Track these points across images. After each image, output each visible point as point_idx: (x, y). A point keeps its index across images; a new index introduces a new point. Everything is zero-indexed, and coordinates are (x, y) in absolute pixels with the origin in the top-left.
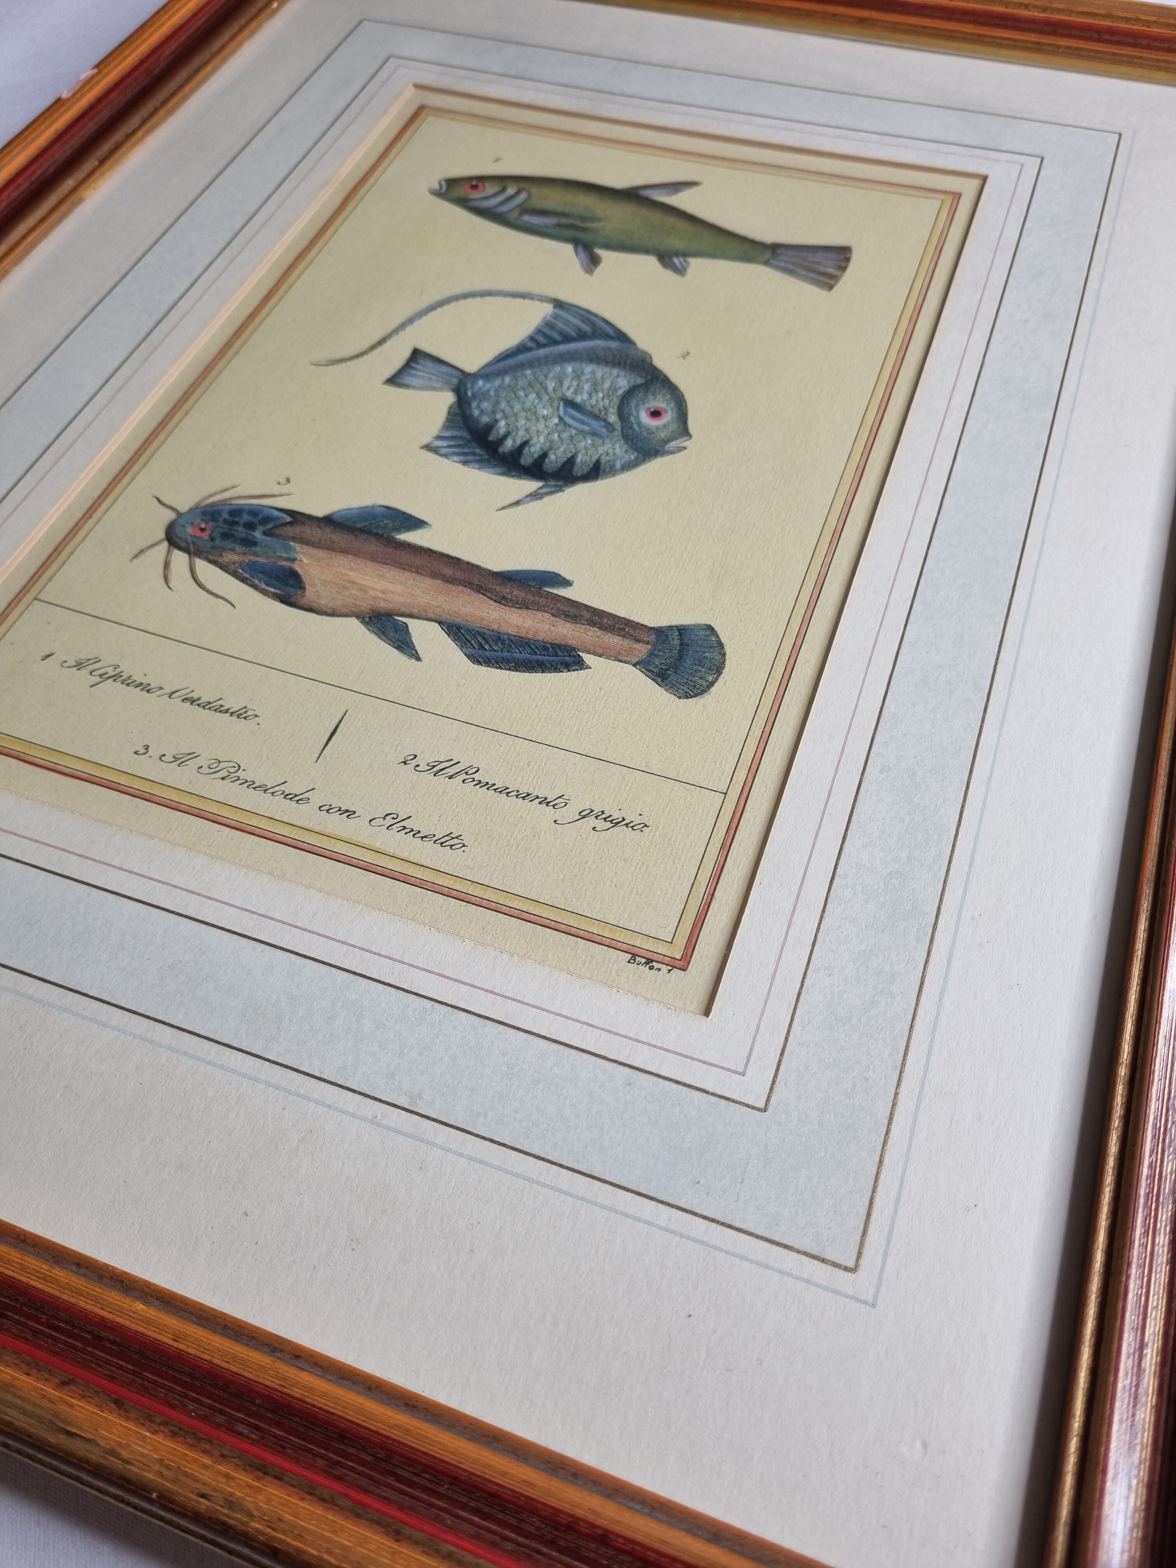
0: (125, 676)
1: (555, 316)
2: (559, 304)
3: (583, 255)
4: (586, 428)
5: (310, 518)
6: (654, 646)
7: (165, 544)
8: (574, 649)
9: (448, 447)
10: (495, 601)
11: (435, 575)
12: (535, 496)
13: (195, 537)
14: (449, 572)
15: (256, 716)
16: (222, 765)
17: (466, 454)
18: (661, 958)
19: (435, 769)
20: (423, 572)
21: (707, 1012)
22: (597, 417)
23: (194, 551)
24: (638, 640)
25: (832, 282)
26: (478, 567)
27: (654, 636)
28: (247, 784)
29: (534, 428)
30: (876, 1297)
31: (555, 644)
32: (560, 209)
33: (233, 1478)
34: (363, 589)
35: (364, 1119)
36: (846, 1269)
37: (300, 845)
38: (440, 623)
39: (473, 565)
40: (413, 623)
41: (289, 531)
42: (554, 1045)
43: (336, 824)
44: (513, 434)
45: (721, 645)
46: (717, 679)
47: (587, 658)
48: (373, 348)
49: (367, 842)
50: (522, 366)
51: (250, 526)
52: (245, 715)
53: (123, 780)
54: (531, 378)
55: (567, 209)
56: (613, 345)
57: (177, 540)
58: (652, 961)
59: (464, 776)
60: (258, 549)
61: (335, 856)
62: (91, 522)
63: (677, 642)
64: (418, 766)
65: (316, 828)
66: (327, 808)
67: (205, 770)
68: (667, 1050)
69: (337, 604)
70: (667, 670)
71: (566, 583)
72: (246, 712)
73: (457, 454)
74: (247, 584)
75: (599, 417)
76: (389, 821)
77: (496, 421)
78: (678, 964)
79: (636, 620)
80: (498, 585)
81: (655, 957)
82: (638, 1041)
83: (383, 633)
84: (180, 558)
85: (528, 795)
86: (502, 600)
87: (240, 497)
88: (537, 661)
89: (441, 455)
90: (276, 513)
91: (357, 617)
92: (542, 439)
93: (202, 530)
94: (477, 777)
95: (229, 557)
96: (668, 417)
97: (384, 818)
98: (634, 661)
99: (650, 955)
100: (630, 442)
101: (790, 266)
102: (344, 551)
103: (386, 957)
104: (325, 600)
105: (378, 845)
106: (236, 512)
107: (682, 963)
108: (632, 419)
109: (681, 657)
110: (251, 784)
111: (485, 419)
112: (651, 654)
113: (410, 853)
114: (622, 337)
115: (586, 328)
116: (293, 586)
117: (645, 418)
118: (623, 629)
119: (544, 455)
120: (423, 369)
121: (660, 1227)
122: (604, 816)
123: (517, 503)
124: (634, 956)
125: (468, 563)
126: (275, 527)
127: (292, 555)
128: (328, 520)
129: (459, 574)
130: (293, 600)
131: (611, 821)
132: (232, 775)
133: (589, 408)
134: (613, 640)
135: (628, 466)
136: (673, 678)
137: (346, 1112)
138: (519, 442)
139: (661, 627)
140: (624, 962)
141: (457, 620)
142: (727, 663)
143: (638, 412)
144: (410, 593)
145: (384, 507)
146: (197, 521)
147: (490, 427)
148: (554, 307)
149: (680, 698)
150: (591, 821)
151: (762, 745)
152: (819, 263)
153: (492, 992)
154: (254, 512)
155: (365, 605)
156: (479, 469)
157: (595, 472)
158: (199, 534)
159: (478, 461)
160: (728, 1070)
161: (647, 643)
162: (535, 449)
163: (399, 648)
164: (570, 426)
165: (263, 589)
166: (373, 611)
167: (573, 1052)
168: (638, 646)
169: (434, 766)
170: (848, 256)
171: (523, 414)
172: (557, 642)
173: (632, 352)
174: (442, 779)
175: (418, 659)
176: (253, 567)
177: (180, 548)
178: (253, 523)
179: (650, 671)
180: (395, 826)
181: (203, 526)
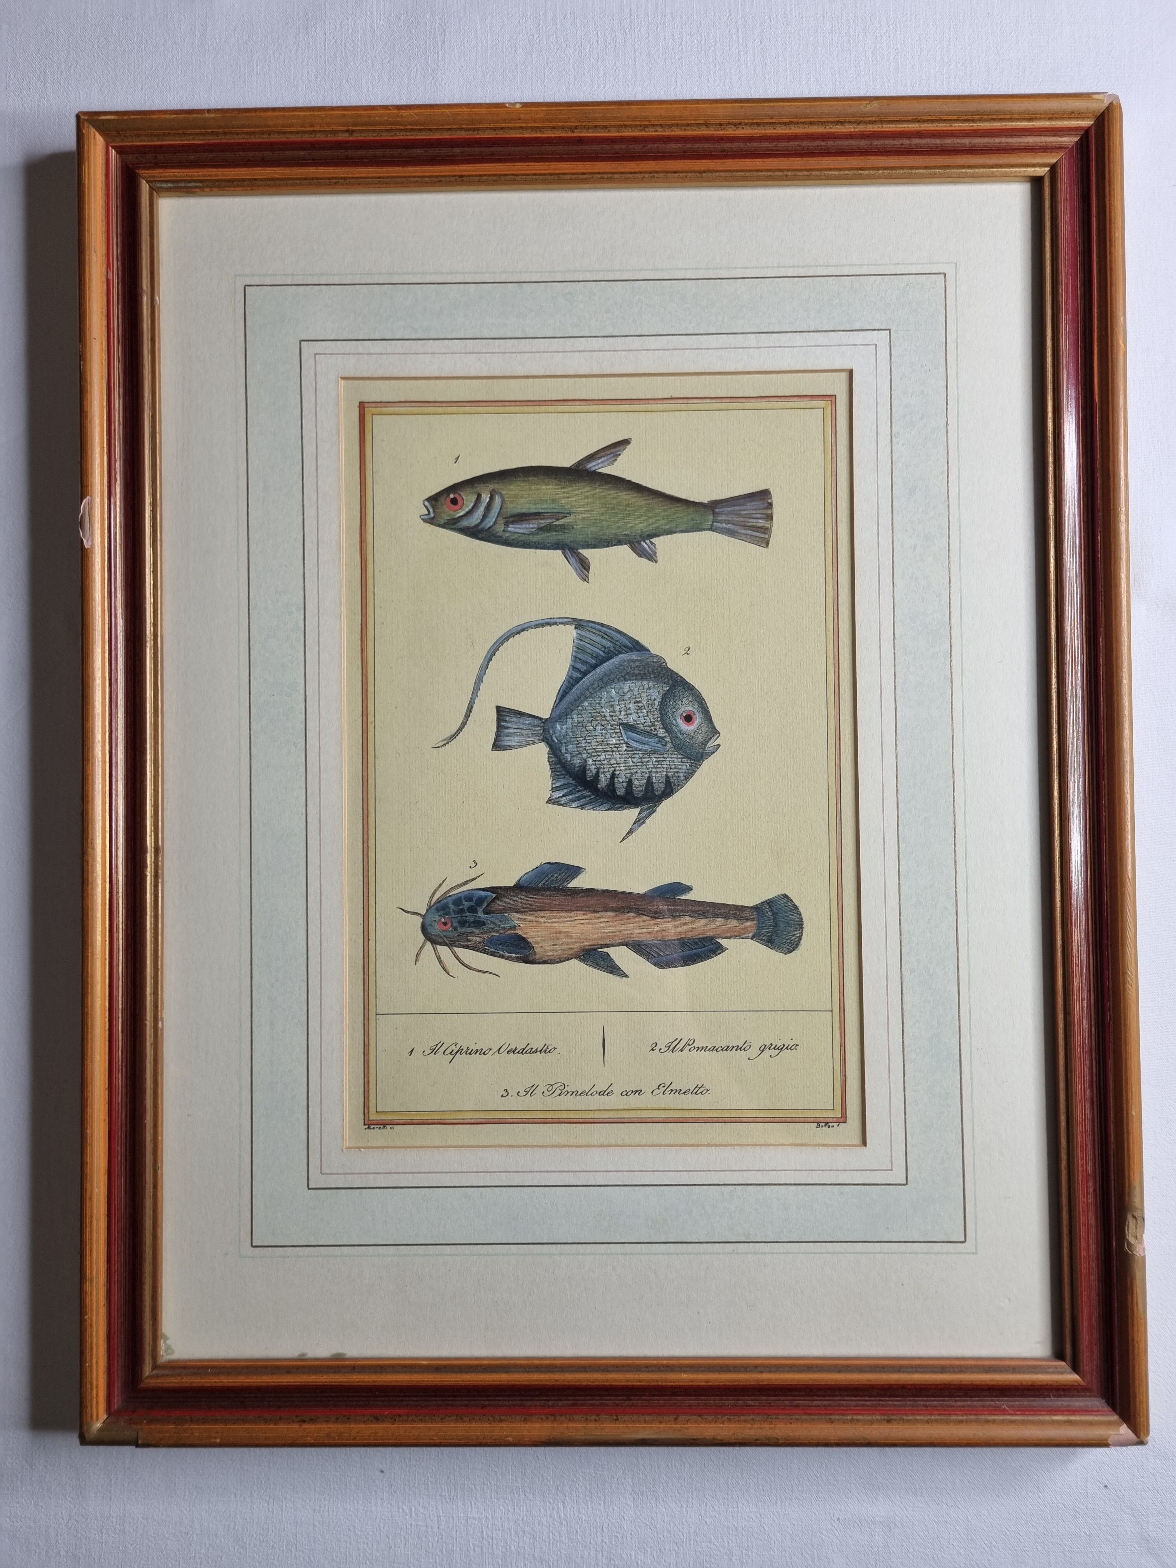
0: (465, 1049)
1: (580, 638)
2: (579, 624)
3: (572, 560)
4: (647, 747)
5: (506, 889)
6: (758, 920)
7: (428, 944)
8: (712, 939)
9: (563, 796)
10: (651, 917)
11: (606, 909)
12: (639, 822)
13: (443, 931)
14: (613, 903)
15: (555, 1048)
16: (555, 1087)
17: (579, 799)
18: (831, 1120)
19: (671, 1048)
20: (598, 909)
21: (864, 1143)
22: (650, 735)
23: (451, 944)
24: (747, 920)
25: (766, 536)
26: (629, 893)
27: (755, 913)
28: (574, 1094)
29: (613, 759)
30: (976, 1250)
31: (700, 938)
32: (533, 509)
33: (763, 1428)
34: (568, 935)
35: (729, 1253)
36: (961, 1242)
37: (623, 1120)
38: (626, 945)
39: (626, 893)
40: (611, 951)
41: (498, 905)
42: (800, 1187)
43: (634, 1101)
44: (601, 769)
45: (796, 907)
46: (802, 933)
47: (723, 942)
48: (467, 716)
49: (656, 1106)
50: (579, 700)
51: (472, 910)
52: (548, 1050)
53: (506, 1116)
54: (590, 709)
55: (539, 508)
56: (634, 656)
57: (433, 937)
58: (828, 1123)
59: (688, 1047)
60: (487, 926)
61: (644, 1120)
62: (372, 943)
63: (770, 913)
64: (661, 1049)
65: (626, 1107)
66: (625, 1093)
67: (547, 1093)
68: (853, 1170)
69: (558, 952)
70: (772, 936)
71: (689, 889)
72: (547, 1048)
73: (573, 801)
74: (496, 956)
75: (651, 733)
76: (662, 1089)
77: (585, 761)
78: (841, 1120)
79: (740, 904)
80: (648, 904)
81: (829, 1120)
82: (838, 1170)
83: (597, 964)
84: (443, 950)
85: (728, 1047)
86: (656, 915)
87: (453, 888)
88: (695, 954)
89: (563, 805)
90: (483, 893)
91: (576, 958)
92: (623, 768)
93: (445, 924)
94: (694, 1045)
95: (474, 940)
96: (698, 719)
97: (658, 1088)
98: (751, 936)
99: (826, 1120)
100: (681, 752)
101: (730, 526)
102: (542, 909)
103: (700, 1171)
104: (550, 953)
105: (663, 1106)
106: (458, 901)
107: (843, 1119)
108: (674, 728)
109: (776, 925)
110: (575, 1093)
111: (577, 761)
112: (759, 928)
113: (682, 1105)
114: (637, 646)
115: (609, 644)
116: (525, 948)
117: (684, 726)
118: (735, 914)
119: (630, 783)
120: (513, 725)
121: (878, 1253)
122: (773, 1047)
123: (630, 832)
124: (818, 1123)
125: (622, 892)
126: (488, 905)
127: (512, 924)
128: (519, 887)
129: (621, 904)
130: (531, 959)
131: (778, 1049)
132: (563, 1091)
133: (642, 727)
134: (733, 924)
135: (689, 775)
136: (777, 940)
137: (719, 1253)
138: (609, 776)
139: (757, 905)
140: (815, 1128)
141: (635, 939)
142: (804, 919)
143: (675, 720)
144: (598, 929)
145: (547, 863)
146: (437, 918)
147: (584, 768)
148: (576, 628)
149: (786, 954)
150: (767, 1052)
151: (841, 972)
152: (749, 516)
153: (759, 1170)
154: (469, 896)
155: (576, 947)
156: (593, 809)
157: (669, 789)
158: (444, 928)
159: (590, 803)
160: (884, 1170)
161: (753, 920)
162: (622, 779)
163: (611, 972)
164: (636, 749)
165: (508, 957)
166: (583, 950)
167: (810, 1186)
168: (749, 923)
169: (670, 1046)
170: (769, 501)
171: (600, 747)
172: (700, 936)
173: (649, 659)
174: (677, 1053)
175: (627, 976)
176: (491, 941)
177: (440, 944)
178: (472, 906)
179: (762, 940)
180: (666, 1092)
181: (443, 920)
